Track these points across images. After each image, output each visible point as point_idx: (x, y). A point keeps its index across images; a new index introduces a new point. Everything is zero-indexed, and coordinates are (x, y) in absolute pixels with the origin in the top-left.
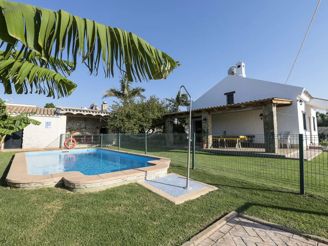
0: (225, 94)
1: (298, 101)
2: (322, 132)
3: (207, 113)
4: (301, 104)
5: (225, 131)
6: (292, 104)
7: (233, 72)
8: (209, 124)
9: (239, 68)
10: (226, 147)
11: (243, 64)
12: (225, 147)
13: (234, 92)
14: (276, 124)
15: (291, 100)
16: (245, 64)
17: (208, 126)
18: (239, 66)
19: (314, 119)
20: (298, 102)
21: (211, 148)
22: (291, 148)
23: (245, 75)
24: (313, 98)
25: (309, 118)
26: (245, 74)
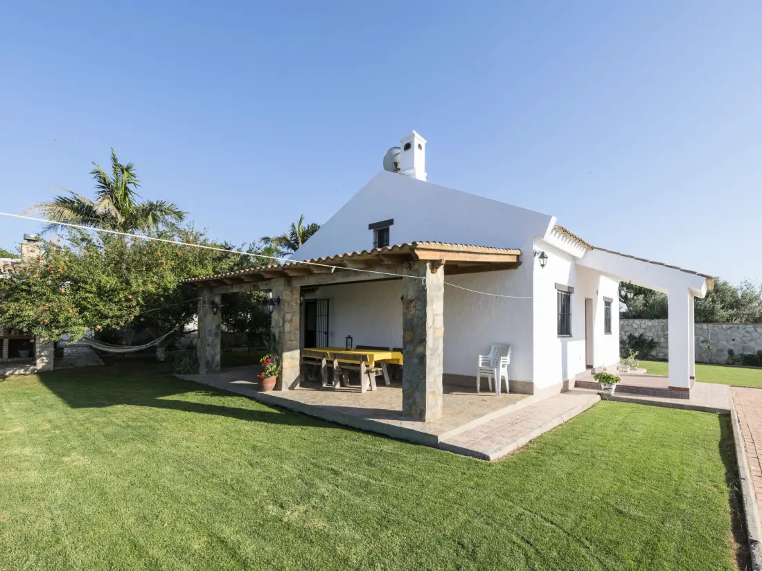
0: (371, 226)
1: (535, 254)
2: (641, 331)
3: (282, 281)
4: (543, 266)
5: (349, 337)
6: (521, 263)
7: (396, 164)
8: (288, 316)
9: (408, 151)
10: (342, 385)
11: (418, 140)
12: (338, 386)
13: (391, 222)
14: (435, 329)
15: (518, 252)
16: (426, 142)
17: (284, 321)
18: (408, 147)
19: (608, 303)
20: (537, 256)
21: (292, 388)
22: (511, 391)
23: (426, 174)
24: (593, 248)
25: (588, 303)
26: (426, 170)
